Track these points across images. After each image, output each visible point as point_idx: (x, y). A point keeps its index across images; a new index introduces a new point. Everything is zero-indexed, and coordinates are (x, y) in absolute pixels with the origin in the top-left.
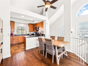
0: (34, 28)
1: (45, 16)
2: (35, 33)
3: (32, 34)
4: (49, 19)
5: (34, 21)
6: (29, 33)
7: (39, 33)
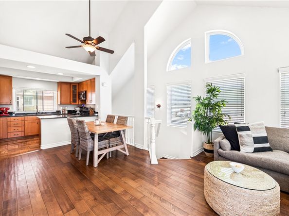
0: (74, 96)
1: (99, 66)
2: (78, 109)
3: (68, 111)
4: (109, 74)
5: (72, 77)
6: (61, 109)
7: (87, 108)
